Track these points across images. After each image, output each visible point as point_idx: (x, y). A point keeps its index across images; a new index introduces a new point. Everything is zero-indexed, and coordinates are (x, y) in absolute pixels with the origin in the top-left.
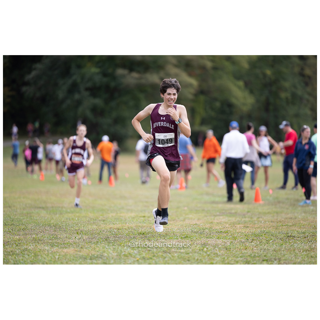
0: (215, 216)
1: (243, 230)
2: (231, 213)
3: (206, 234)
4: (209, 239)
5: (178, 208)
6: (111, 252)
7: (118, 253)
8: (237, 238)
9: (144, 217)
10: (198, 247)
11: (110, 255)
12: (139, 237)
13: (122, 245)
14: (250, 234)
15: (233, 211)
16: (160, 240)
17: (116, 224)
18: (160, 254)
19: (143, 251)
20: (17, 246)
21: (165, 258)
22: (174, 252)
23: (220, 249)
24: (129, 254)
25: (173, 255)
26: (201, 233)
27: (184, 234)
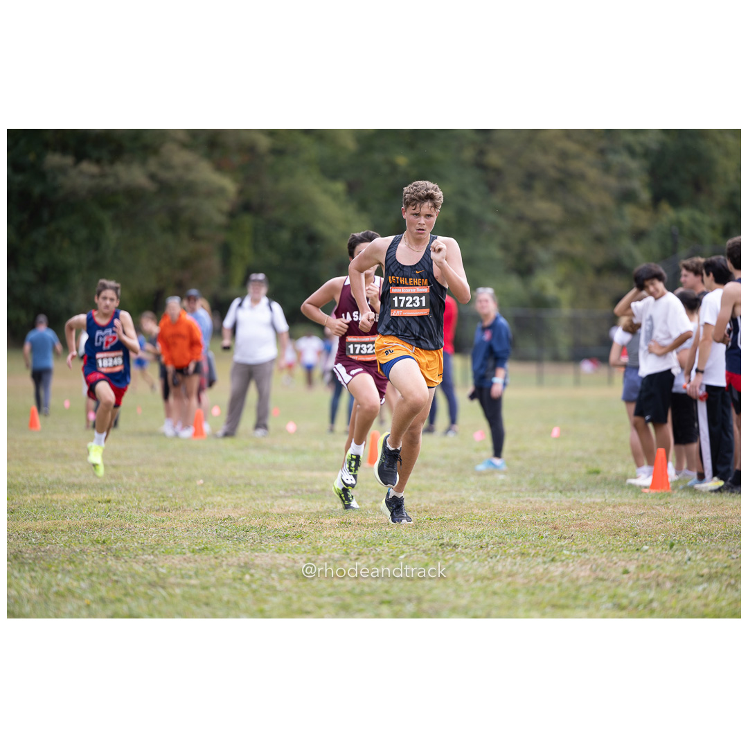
0: (275, 498)
1: (337, 530)
2: (312, 492)
3: (252, 541)
4: (256, 554)
5: (189, 479)
6: (26, 586)
7: (42, 589)
8: (323, 549)
9: (109, 502)
10: (230, 572)
11: (23, 593)
12: (92, 548)
13: (53, 569)
14: (354, 540)
15: (318, 487)
16: (143, 557)
17: (41, 519)
18: (142, 589)
19: (100, 584)
21: (152, 598)
22: (174, 584)
23: (282, 577)
24: (69, 590)
25: (170, 591)
26: (238, 539)
27: (200, 541)
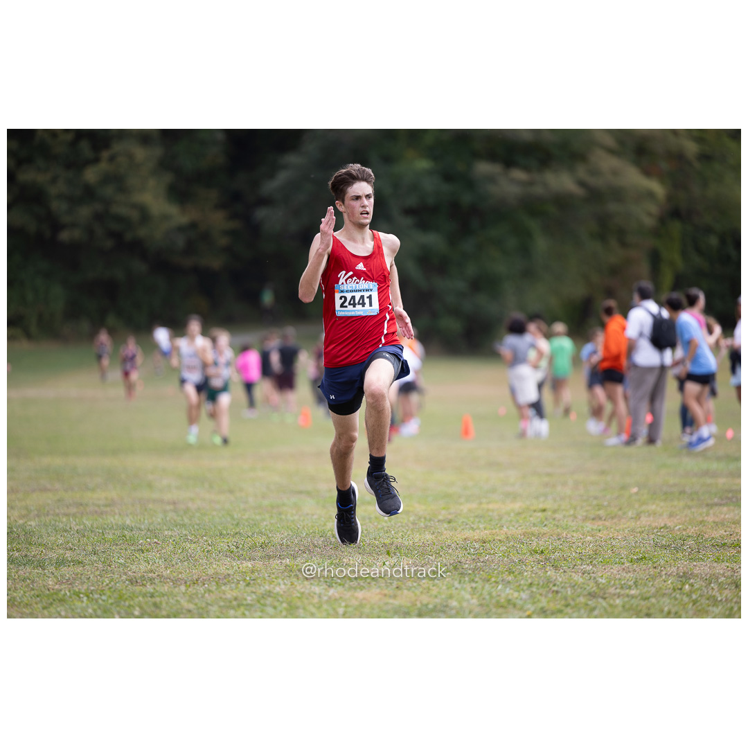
0: (710, 506)
3: (689, 550)
4: (695, 563)
5: (623, 488)
7: (483, 599)
9: (544, 510)
10: (670, 582)
12: (531, 559)
13: (493, 579)
16: (582, 567)
17: (479, 528)
18: (582, 600)
19: (541, 595)
20: (248, 585)
21: (593, 609)
22: (614, 595)
23: (721, 587)
24: (510, 600)
25: (611, 602)
26: (676, 549)
27: (637, 550)
